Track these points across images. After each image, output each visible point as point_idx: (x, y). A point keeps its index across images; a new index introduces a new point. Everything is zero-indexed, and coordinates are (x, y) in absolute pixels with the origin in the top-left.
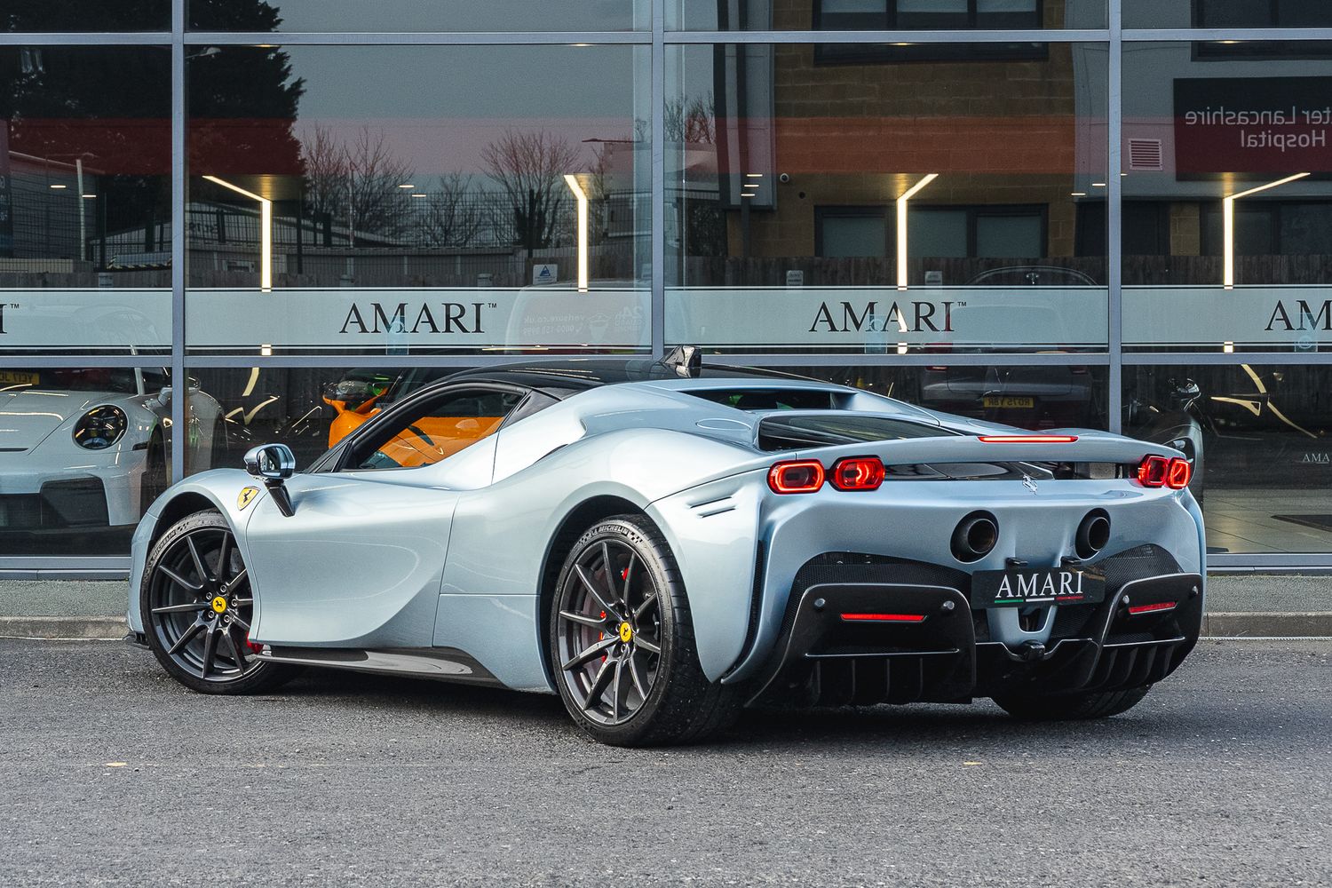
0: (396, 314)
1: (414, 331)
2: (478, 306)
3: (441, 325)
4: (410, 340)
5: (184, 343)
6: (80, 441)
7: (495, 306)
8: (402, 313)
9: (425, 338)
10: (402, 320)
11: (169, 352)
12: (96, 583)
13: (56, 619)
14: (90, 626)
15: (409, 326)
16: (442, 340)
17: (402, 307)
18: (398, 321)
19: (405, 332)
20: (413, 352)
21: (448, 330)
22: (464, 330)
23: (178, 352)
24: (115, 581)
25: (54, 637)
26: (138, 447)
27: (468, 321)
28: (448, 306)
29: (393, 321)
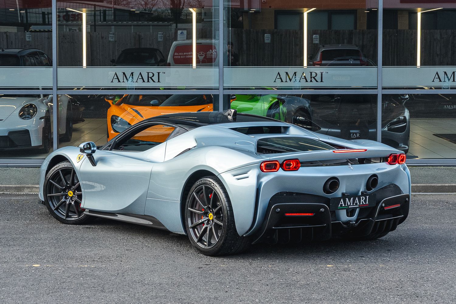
0: (130, 76)
1: (137, 82)
2: (159, 73)
3: (146, 80)
4: (135, 85)
5: (57, 86)
6: (21, 116)
7: (164, 73)
8: (132, 76)
9: (140, 84)
10: (133, 78)
11: (52, 89)
12: (27, 169)
13: (14, 186)
14: (26, 188)
15: (135, 80)
16: (146, 85)
17: (132, 73)
18: (131, 78)
19: (133, 82)
20: (136, 89)
21: (148, 81)
22: (154, 82)
23: (55, 89)
24: (34, 168)
25: (13, 192)
26: (41, 118)
27: (155, 78)
28: (148, 73)
29: (129, 78)
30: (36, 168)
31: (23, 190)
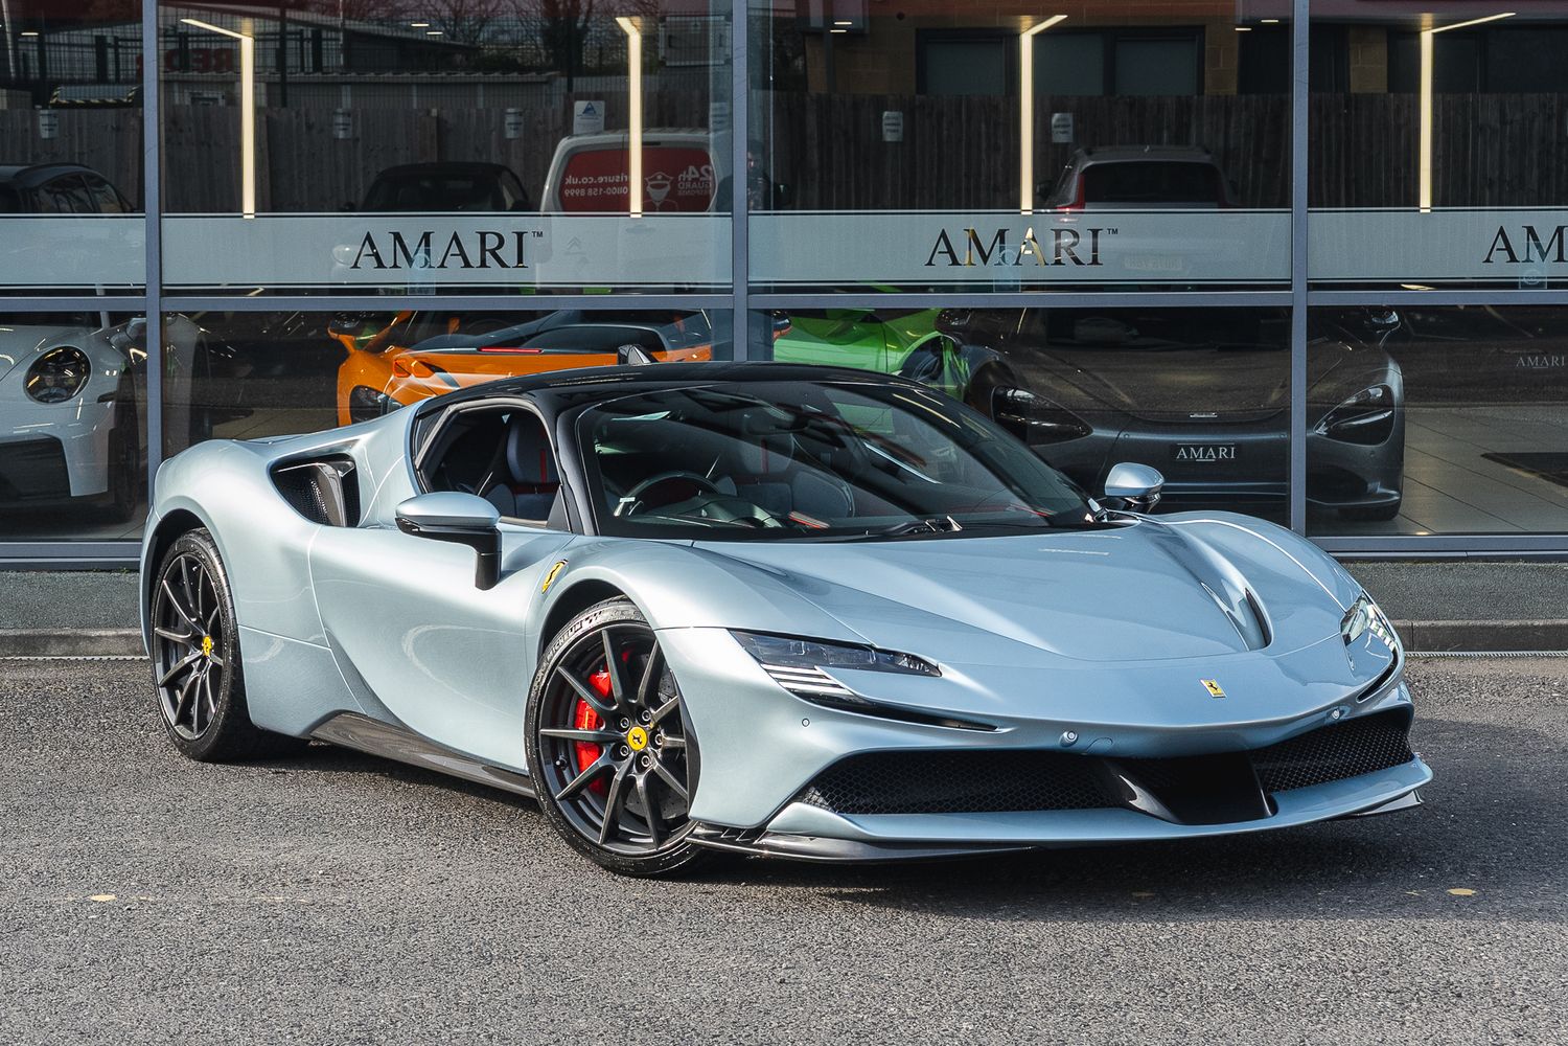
0: (419, 246)
1: (442, 266)
2: (520, 235)
3: (474, 257)
4: (436, 277)
5: (161, 280)
6: (32, 392)
7: (540, 235)
8: (427, 244)
9: (455, 274)
10: (428, 252)
11: (143, 292)
12: (56, 575)
13: (11, 633)
14: (53, 642)
15: (436, 260)
16: (475, 276)
17: (426, 236)
18: (422, 254)
19: (430, 267)
20: (440, 291)
21: (483, 264)
22: (503, 265)
23: (153, 292)
24: (81, 571)
25: (9, 655)
26: (103, 399)
27: (508, 253)
28: (483, 235)
29: (416, 253)
30: (87, 571)
31: (45, 647)
